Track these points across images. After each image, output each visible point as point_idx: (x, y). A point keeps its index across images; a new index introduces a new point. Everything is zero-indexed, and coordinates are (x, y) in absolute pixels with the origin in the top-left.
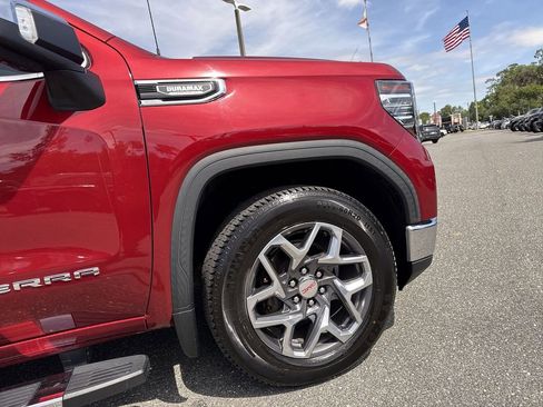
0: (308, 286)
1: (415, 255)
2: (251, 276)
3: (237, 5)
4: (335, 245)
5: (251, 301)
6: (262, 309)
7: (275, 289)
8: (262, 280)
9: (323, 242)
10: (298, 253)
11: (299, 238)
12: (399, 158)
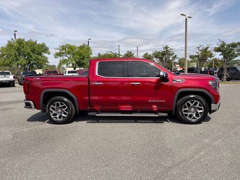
0: (192, 110)
1: (212, 109)
2: (184, 106)
3: (187, 16)
4: (198, 104)
5: (183, 110)
6: (185, 111)
7: (187, 109)
8: (185, 107)
9: (196, 104)
10: (192, 104)
11: (192, 102)
12: (211, 93)
